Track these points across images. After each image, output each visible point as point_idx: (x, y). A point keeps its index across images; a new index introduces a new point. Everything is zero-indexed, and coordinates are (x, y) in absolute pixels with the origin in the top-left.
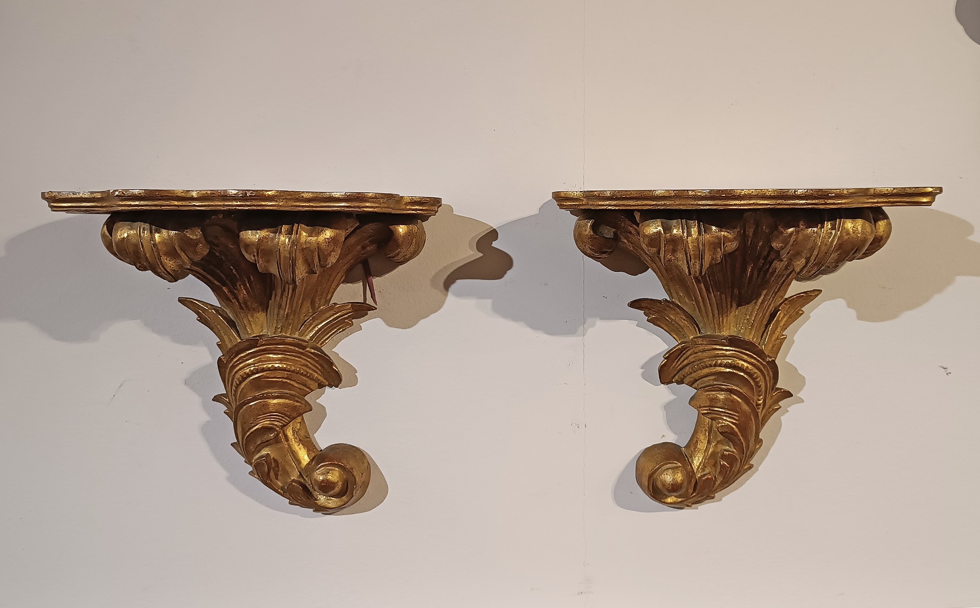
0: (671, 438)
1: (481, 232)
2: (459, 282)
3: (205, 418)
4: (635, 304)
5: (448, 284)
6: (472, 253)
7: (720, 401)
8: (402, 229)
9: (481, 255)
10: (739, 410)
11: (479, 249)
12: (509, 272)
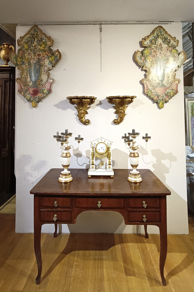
0: (116, 119)
3: (76, 117)
4: (113, 107)
5: (97, 105)
6: (99, 103)
7: (120, 114)
8: (94, 100)
12: (102, 104)
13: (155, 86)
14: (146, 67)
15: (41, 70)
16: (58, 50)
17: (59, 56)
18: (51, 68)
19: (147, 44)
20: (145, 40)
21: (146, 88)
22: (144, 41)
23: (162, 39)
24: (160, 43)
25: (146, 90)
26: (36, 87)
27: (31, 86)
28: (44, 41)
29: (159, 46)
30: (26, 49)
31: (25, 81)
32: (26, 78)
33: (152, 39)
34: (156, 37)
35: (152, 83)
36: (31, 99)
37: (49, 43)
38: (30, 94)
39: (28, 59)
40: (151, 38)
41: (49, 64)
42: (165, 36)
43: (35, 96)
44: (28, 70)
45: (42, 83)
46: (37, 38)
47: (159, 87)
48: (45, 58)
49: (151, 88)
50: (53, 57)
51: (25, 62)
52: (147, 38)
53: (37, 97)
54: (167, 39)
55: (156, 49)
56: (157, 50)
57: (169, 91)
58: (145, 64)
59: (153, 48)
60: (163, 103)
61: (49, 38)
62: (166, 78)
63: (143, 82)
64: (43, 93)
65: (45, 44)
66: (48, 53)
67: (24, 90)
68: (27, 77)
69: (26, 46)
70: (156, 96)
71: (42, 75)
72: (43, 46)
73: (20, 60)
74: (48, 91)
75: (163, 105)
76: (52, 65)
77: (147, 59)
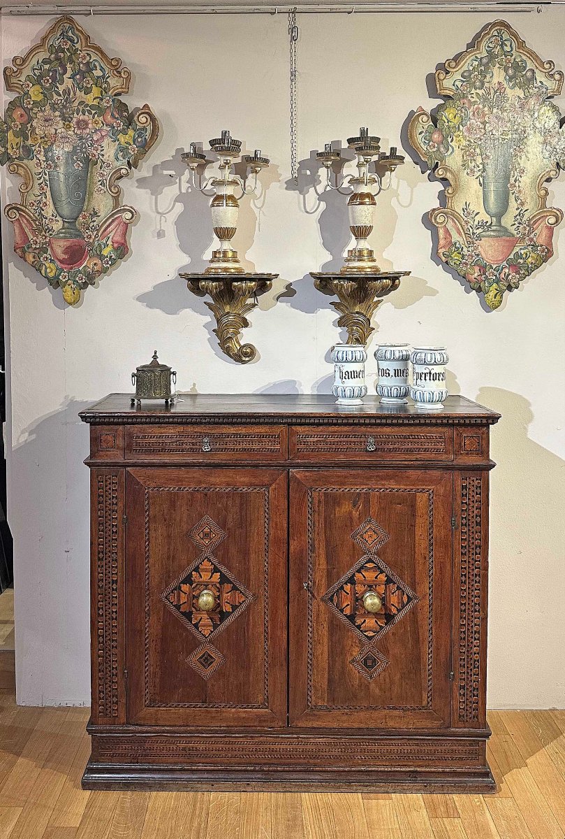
2: (281, 298)
4: (331, 304)
6: (284, 290)
7: (354, 330)
11: (286, 288)
13: (473, 234)
14: (446, 169)
15: (92, 177)
16: (147, 106)
17: (149, 128)
18: (123, 171)
19: (454, 88)
20: (447, 72)
21: (442, 242)
22: (442, 77)
23: (506, 70)
24: (499, 83)
25: (444, 247)
26: (77, 236)
27: (59, 232)
28: (98, 73)
29: (496, 92)
30: (35, 102)
31: (36, 215)
32: (41, 206)
33: (471, 68)
34: (484, 61)
35: (463, 223)
36: (60, 277)
37: (114, 82)
38: (56, 260)
39: (46, 139)
40: (468, 64)
41: (117, 159)
42: (517, 56)
43: (71, 268)
44: (47, 177)
45: (95, 224)
46: (72, 62)
47: (489, 236)
48: (103, 137)
49: (460, 240)
50: (131, 132)
51: (33, 148)
52: (453, 64)
53: (80, 269)
54: (525, 68)
55: (484, 107)
56: (486, 109)
57: (522, 252)
58: (443, 159)
59: (473, 100)
60: (500, 293)
61: (116, 66)
62: (513, 204)
63: (435, 219)
64: (101, 257)
65: (101, 87)
66: (113, 116)
67: (34, 246)
68: (44, 200)
69: (35, 93)
70: (477, 269)
71: (95, 195)
72: (96, 91)
73: (18, 140)
74: (116, 249)
75: (498, 297)
76: (128, 162)
77: (450, 141)
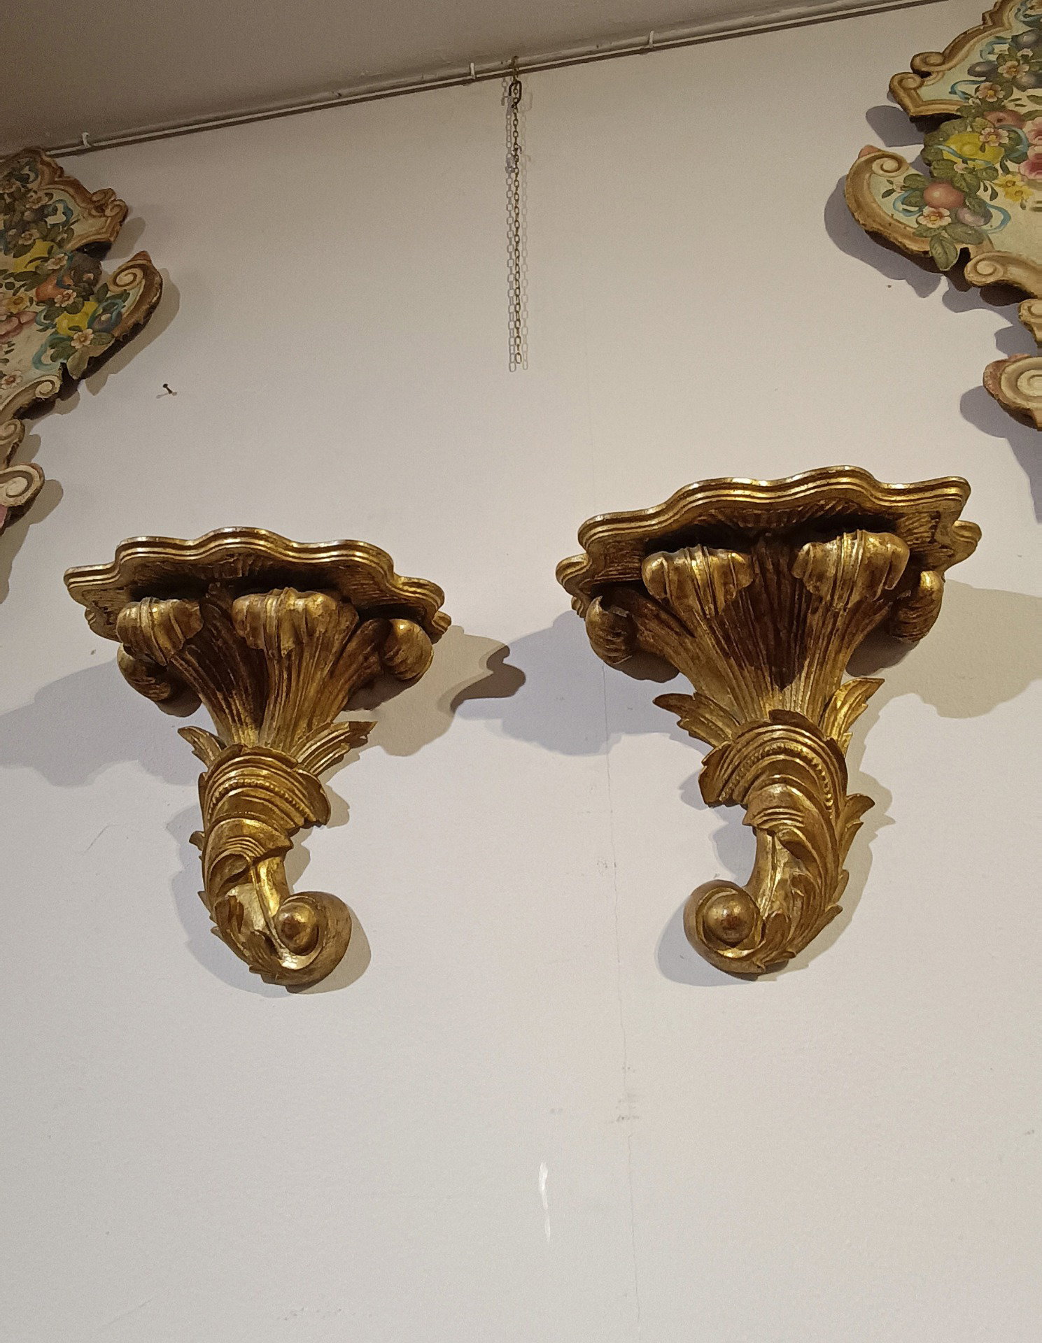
1: (492, 650)
2: (467, 702)
4: (660, 703)
5: (455, 704)
6: (482, 671)
7: (775, 797)
9: (491, 672)
10: (801, 808)
11: (489, 666)
12: (522, 689)
19: (955, 97)
20: (925, 75)
22: (910, 83)
34: (1028, 38)
40: (978, 53)
52: (935, 61)
58: (980, 238)
59: (1023, 111)
63: (1015, 388)
77: (987, 199)
